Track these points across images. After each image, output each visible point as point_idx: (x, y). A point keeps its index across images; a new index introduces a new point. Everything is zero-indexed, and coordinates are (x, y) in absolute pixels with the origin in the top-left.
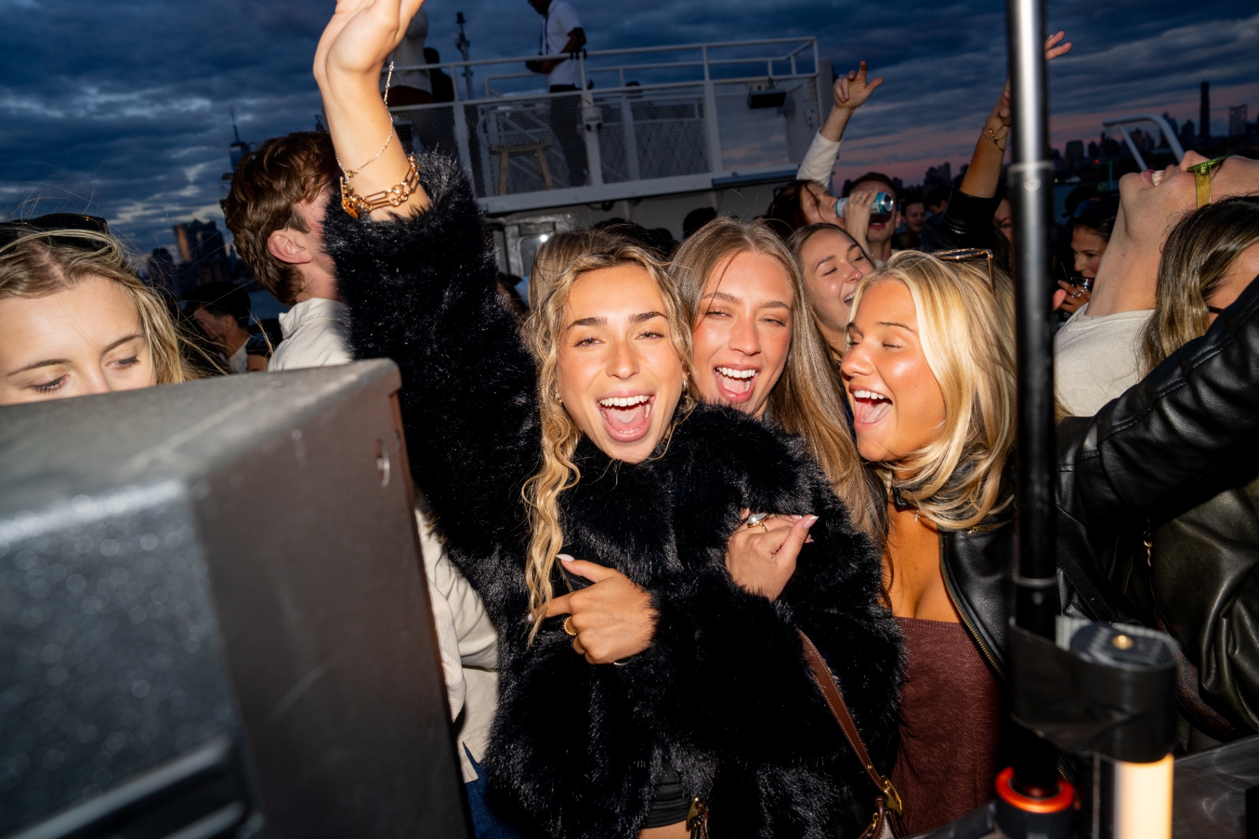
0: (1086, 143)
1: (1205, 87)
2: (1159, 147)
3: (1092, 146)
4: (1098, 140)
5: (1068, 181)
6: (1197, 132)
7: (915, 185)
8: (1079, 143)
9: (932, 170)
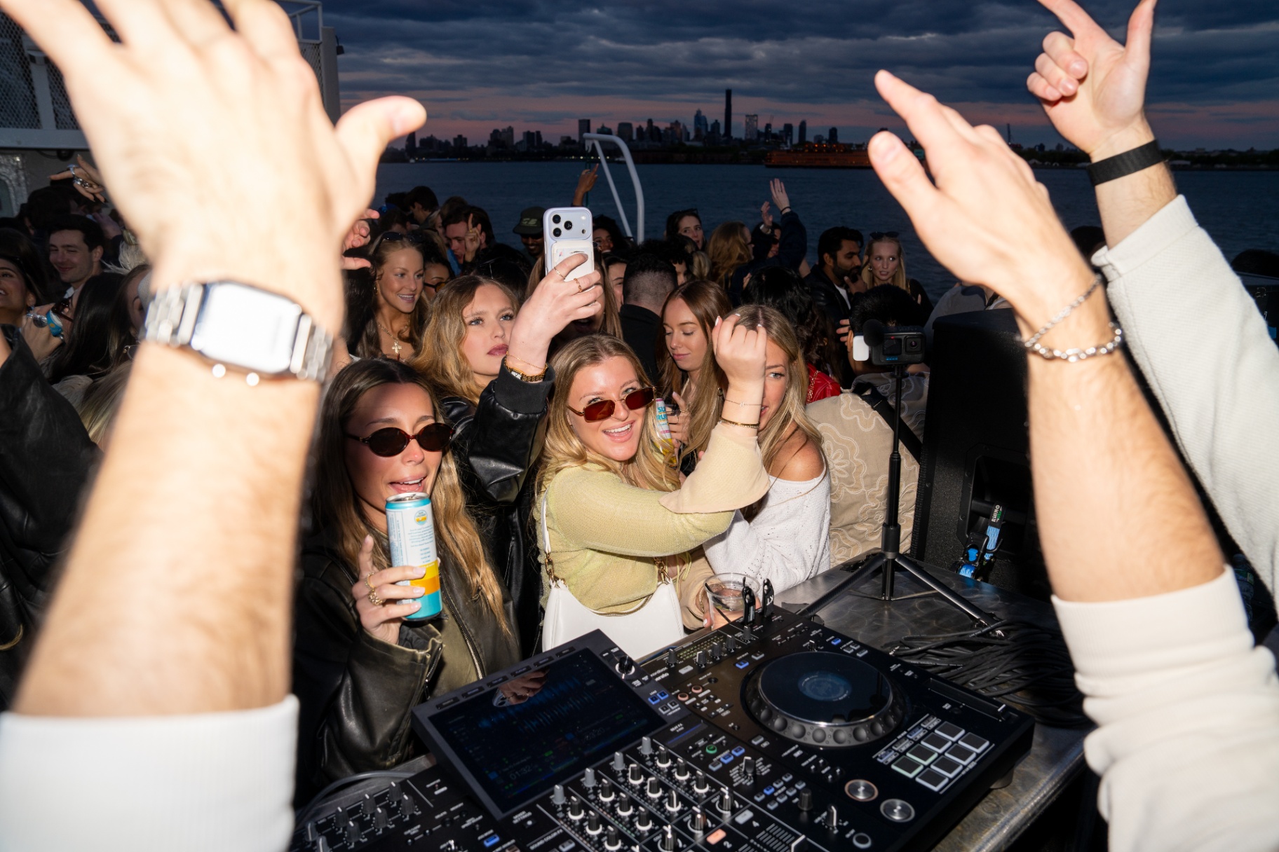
0: (635, 126)
1: (729, 94)
2: (693, 140)
3: (640, 129)
4: (645, 126)
5: (617, 159)
6: (722, 131)
7: (479, 146)
8: (629, 125)
9: (496, 132)
